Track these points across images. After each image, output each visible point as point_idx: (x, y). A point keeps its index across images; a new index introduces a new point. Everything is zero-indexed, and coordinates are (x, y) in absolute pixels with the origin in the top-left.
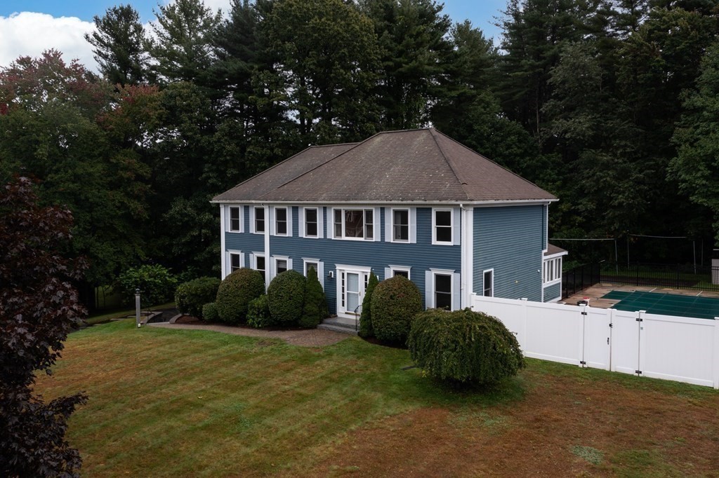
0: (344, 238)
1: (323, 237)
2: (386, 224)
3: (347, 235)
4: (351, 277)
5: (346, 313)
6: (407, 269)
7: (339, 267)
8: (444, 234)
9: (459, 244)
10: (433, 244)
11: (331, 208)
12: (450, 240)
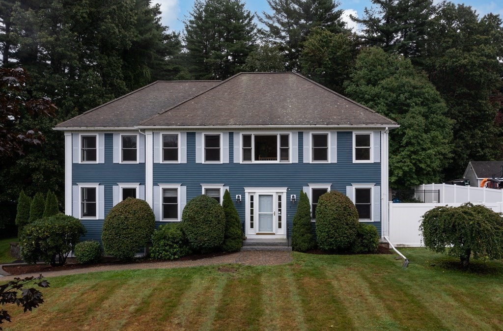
0: (254, 162)
1: (228, 162)
2: (304, 147)
3: (256, 159)
4: (263, 199)
5: (257, 234)
6: (328, 187)
7: (247, 190)
8: (363, 154)
9: (379, 162)
10: (353, 162)
11: (239, 133)
12: (369, 159)
